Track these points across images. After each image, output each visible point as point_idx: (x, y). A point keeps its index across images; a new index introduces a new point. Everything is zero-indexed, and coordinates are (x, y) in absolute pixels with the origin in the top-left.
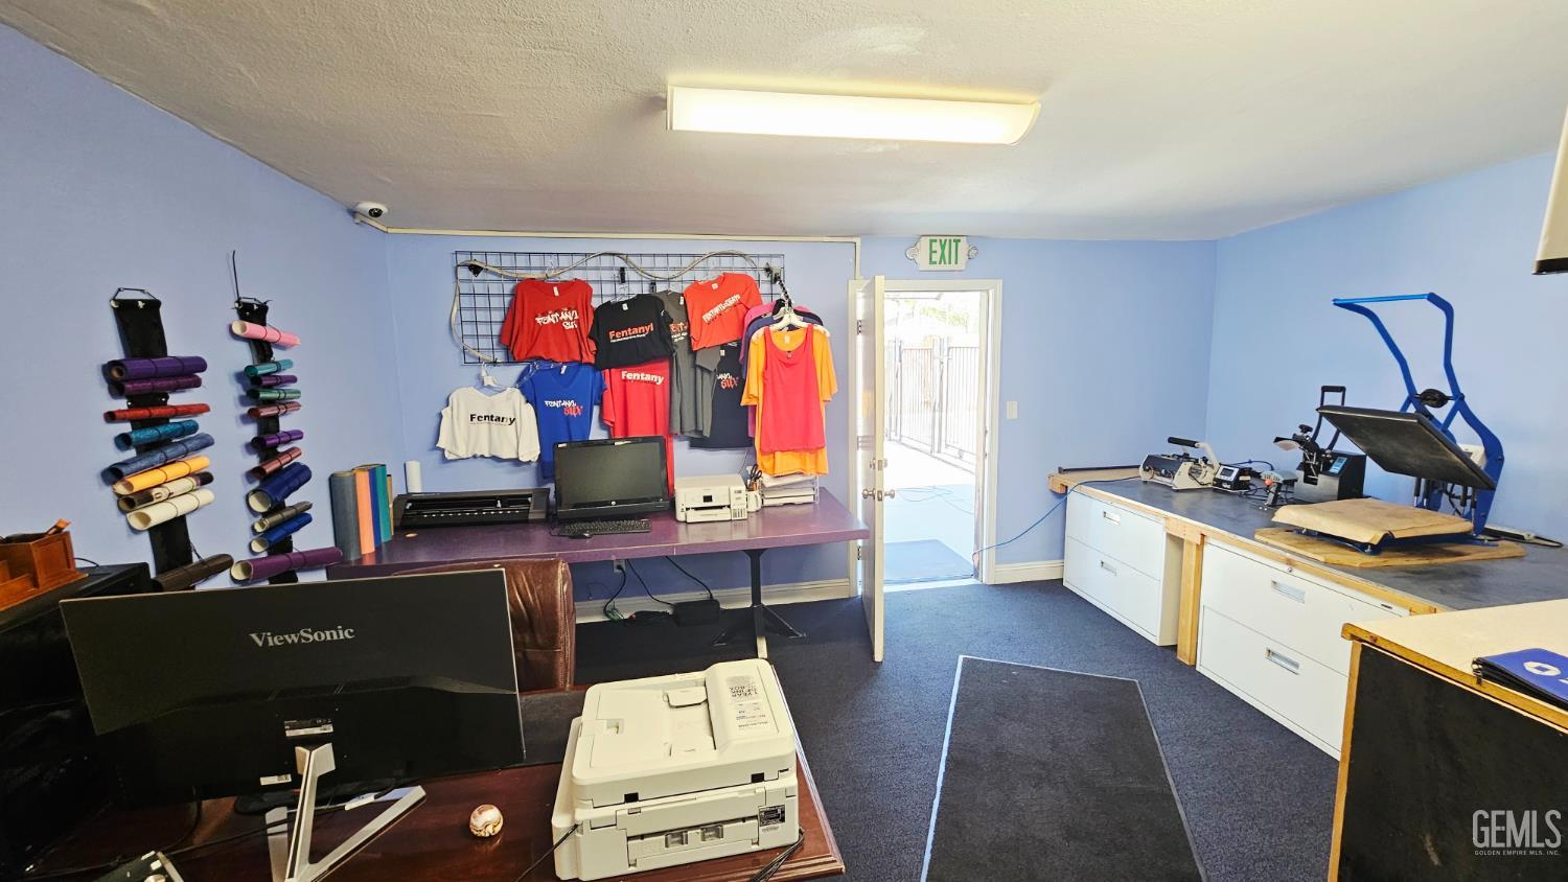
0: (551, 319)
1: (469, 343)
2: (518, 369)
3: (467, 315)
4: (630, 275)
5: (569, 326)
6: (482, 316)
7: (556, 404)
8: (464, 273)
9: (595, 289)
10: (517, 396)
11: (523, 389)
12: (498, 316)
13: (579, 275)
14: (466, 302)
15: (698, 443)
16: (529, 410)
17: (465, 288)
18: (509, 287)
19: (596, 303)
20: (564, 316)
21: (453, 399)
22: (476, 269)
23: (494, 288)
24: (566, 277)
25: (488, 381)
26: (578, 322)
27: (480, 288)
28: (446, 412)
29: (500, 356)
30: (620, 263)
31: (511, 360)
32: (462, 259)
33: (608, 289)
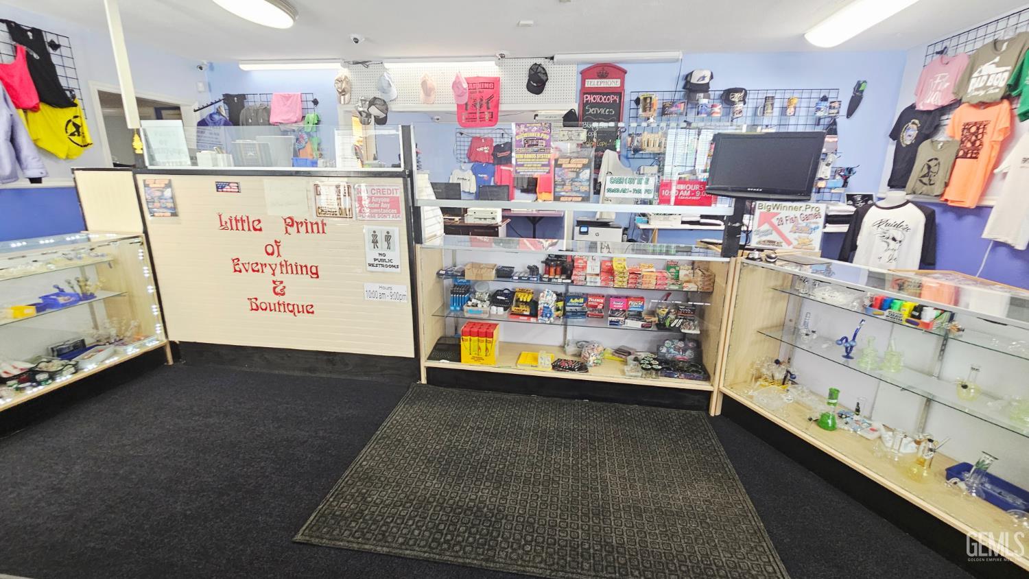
0: (481, 149)
1: (459, 156)
2: (472, 164)
3: (458, 147)
4: (505, 136)
5: (486, 151)
6: (462, 148)
7: (481, 176)
8: (459, 135)
9: (494, 140)
10: (471, 172)
11: (472, 170)
12: (467, 148)
13: (490, 136)
14: (458, 143)
15: (523, 191)
16: (474, 177)
17: (458, 139)
18: (470, 139)
19: (494, 144)
20: (485, 148)
21: (453, 173)
22: (462, 134)
23: (466, 139)
24: (486, 136)
25: (463, 168)
26: (489, 150)
27: (462, 139)
28: (451, 177)
29: (467, 160)
30: (502, 132)
31: (469, 162)
32: (458, 130)
33: (498, 140)
